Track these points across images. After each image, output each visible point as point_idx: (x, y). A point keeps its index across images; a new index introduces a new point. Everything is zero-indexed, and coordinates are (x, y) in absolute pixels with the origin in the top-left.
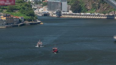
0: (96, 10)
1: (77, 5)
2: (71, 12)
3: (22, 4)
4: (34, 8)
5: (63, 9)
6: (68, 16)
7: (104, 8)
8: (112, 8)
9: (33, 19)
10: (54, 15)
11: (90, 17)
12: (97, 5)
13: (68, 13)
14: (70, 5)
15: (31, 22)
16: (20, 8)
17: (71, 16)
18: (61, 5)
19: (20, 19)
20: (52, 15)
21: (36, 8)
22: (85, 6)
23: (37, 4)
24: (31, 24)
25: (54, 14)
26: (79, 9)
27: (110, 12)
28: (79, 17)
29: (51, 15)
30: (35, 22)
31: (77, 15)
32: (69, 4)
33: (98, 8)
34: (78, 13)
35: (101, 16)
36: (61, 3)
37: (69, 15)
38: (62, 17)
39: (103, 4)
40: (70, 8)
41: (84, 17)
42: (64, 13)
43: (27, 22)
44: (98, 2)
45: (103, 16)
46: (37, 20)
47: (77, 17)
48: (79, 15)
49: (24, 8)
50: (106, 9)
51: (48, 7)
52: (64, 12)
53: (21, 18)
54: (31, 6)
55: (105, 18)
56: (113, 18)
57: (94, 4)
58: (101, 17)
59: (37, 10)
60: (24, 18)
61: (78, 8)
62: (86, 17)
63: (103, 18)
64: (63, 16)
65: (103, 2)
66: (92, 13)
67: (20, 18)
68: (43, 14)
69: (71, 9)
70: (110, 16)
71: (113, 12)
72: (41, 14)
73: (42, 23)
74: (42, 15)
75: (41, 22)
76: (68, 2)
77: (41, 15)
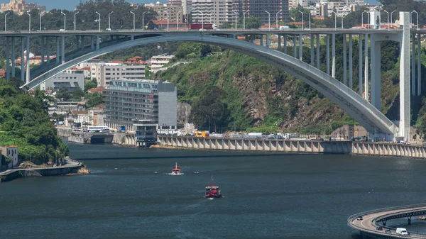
0: (282, 123)
1: (212, 102)
2: (190, 128)
3: (11, 98)
4: (55, 115)
5: (162, 120)
6: (180, 144)
7: (311, 112)
8: (342, 115)
9: (53, 155)
10: (129, 142)
11: (260, 148)
12: (287, 105)
13: (179, 133)
14: (189, 102)
15: (43, 167)
16: (5, 116)
17: (190, 145)
18: (156, 102)
19: (3, 156)
20: (123, 140)
21: (63, 113)
22: (244, 106)
23: (67, 98)
24: (45, 173)
25: (129, 136)
26: (219, 119)
27: (334, 128)
28: (220, 147)
29: (117, 139)
30: (61, 167)
31: (214, 140)
32: (183, 98)
33: (289, 117)
34: (218, 132)
35: (302, 143)
36: (156, 97)
37: (185, 140)
38: (157, 146)
39: (310, 98)
40: (186, 113)
41: (239, 147)
42: (166, 132)
43: (30, 167)
44: (291, 93)
45: (309, 144)
46: (67, 158)
47: (214, 146)
48: (220, 140)
49: (18, 116)
50: (320, 118)
51: (107, 112)
52: (166, 128)
53: (8, 153)
54: (45, 107)
55: (316, 150)
56: (346, 150)
57: (278, 100)
58: (302, 149)
59: (66, 121)
60: (20, 150)
61: (218, 115)
62: (246, 148)
63: (309, 149)
64: (162, 144)
65: (310, 93)
66: (268, 134)
67: (4, 153)
68: (88, 136)
69: (190, 117)
70: (335, 143)
71: (346, 127)
72: (83, 135)
73: (86, 171)
74: (85, 141)
75: (83, 166)
76: (180, 94)
77: (79, 141)
